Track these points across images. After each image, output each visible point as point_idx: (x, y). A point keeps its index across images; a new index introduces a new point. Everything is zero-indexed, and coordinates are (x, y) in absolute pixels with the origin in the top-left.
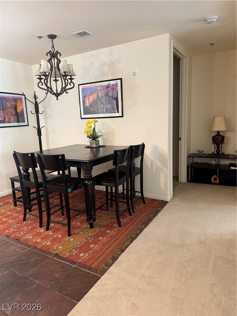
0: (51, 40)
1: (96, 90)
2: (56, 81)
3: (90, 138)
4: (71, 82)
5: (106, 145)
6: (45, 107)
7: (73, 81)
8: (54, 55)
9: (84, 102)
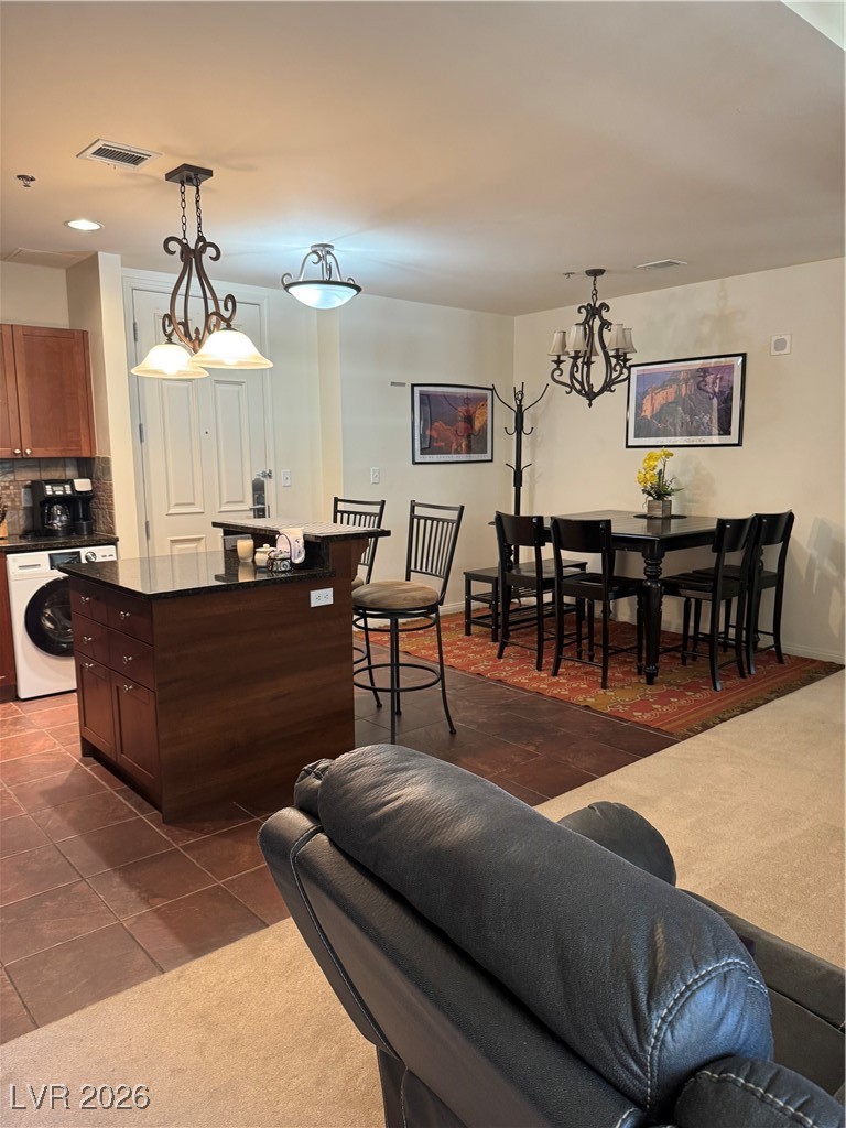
0: (593, 278)
1: (674, 379)
3: (649, 494)
5: (686, 514)
6: (534, 419)
8: (593, 311)
9: (639, 407)
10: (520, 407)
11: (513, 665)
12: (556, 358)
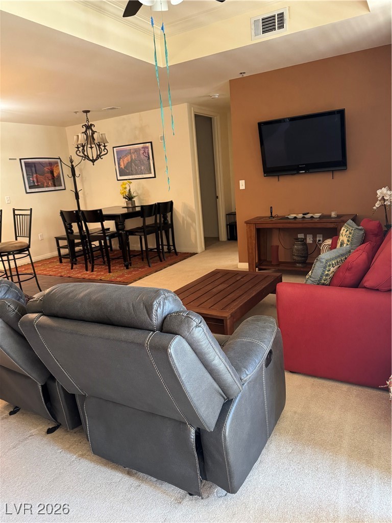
0: (86, 114)
1: (129, 152)
2: (91, 148)
3: (125, 198)
4: (105, 149)
7: (106, 148)
8: (89, 127)
9: (119, 164)
10: (72, 166)
11: (77, 271)
12: (77, 146)
